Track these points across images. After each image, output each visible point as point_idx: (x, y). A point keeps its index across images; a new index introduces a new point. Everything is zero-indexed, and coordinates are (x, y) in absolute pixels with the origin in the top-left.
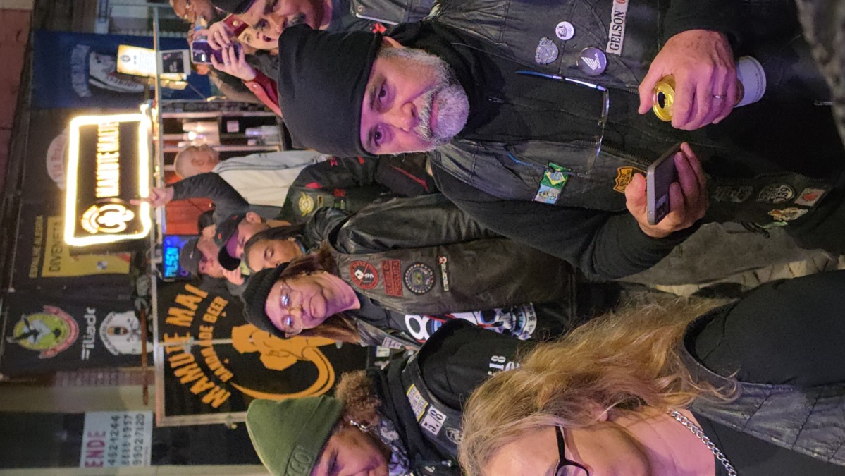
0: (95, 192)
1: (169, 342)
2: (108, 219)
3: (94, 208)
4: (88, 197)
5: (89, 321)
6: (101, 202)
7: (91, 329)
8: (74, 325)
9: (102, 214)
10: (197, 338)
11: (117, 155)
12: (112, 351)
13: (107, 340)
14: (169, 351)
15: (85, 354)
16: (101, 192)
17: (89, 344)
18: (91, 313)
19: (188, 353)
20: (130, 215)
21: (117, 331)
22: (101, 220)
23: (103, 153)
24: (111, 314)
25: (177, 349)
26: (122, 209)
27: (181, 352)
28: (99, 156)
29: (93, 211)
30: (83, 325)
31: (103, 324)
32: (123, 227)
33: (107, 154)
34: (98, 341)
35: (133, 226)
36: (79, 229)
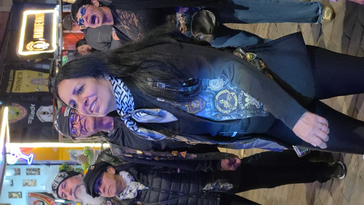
0: (33, 36)
2: (38, 46)
3: (32, 42)
4: (30, 37)
5: (32, 110)
6: (35, 40)
7: (33, 112)
8: (25, 111)
9: (35, 44)
11: (43, 24)
12: (42, 121)
13: (39, 116)
15: (30, 122)
16: (35, 36)
17: (32, 118)
18: (33, 106)
20: (48, 45)
21: (44, 113)
22: (35, 46)
23: (37, 23)
24: (42, 107)
26: (44, 43)
28: (35, 25)
29: (32, 43)
30: (29, 111)
31: (38, 110)
32: (44, 48)
33: (39, 24)
34: (36, 117)
36: (25, 49)
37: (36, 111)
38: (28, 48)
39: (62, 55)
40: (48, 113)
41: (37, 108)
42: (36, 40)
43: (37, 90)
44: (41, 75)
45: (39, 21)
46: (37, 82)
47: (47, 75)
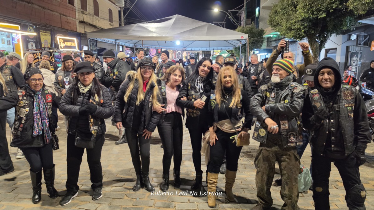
1: (39, 53)
2: (62, 44)
4: (65, 41)
7: (32, 40)
10: (40, 58)
12: (28, 44)
14: (37, 54)
16: (66, 43)
18: (35, 40)
19: (37, 57)
20: (63, 47)
21: (32, 45)
22: (61, 42)
24: (35, 44)
25: (38, 55)
26: (63, 46)
27: (37, 56)
28: (71, 43)
29: (63, 41)
30: (32, 39)
31: (33, 43)
34: (30, 42)
35: (61, 48)
36: (60, 39)
37: (33, 42)
38: (60, 40)
39: (59, 52)
40: (32, 47)
41: (34, 42)
42: (64, 43)
43: (42, 42)
44: (49, 44)
45: (72, 44)
46: (46, 42)
47: (50, 46)
